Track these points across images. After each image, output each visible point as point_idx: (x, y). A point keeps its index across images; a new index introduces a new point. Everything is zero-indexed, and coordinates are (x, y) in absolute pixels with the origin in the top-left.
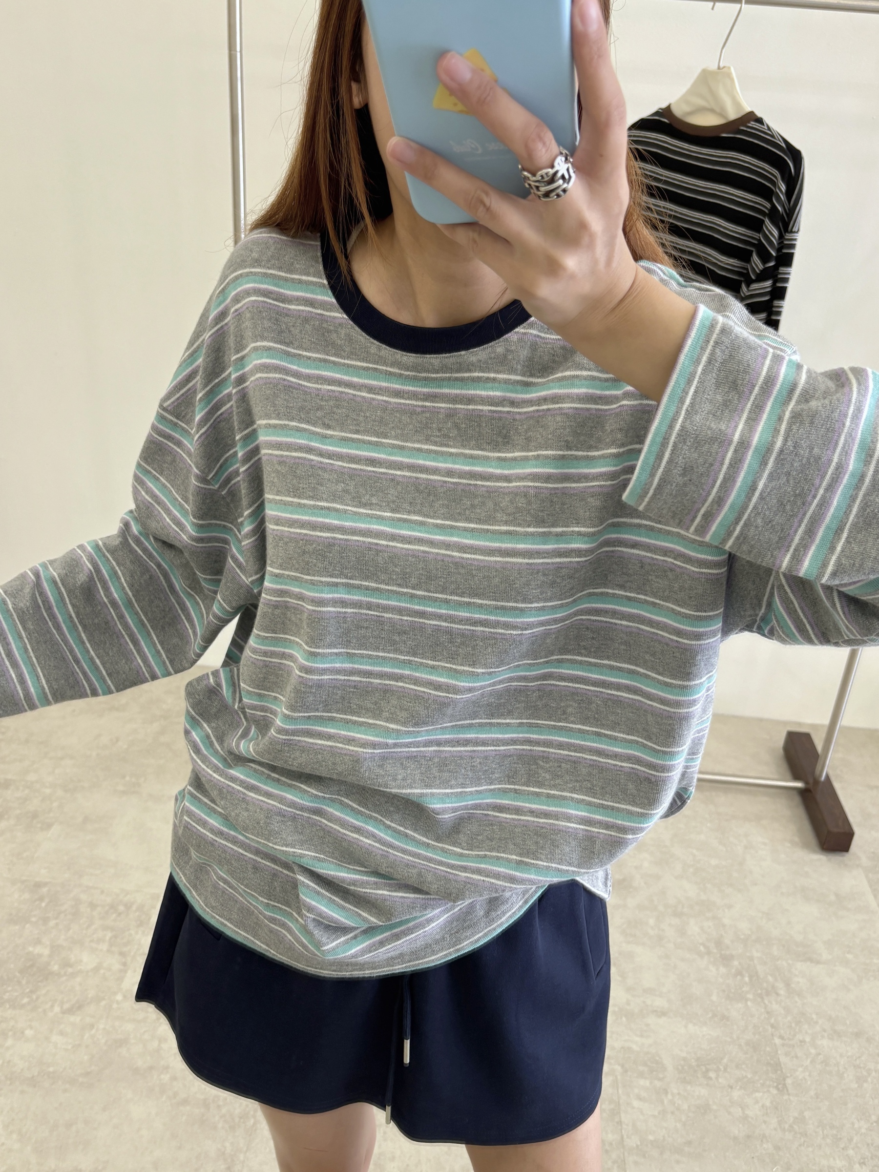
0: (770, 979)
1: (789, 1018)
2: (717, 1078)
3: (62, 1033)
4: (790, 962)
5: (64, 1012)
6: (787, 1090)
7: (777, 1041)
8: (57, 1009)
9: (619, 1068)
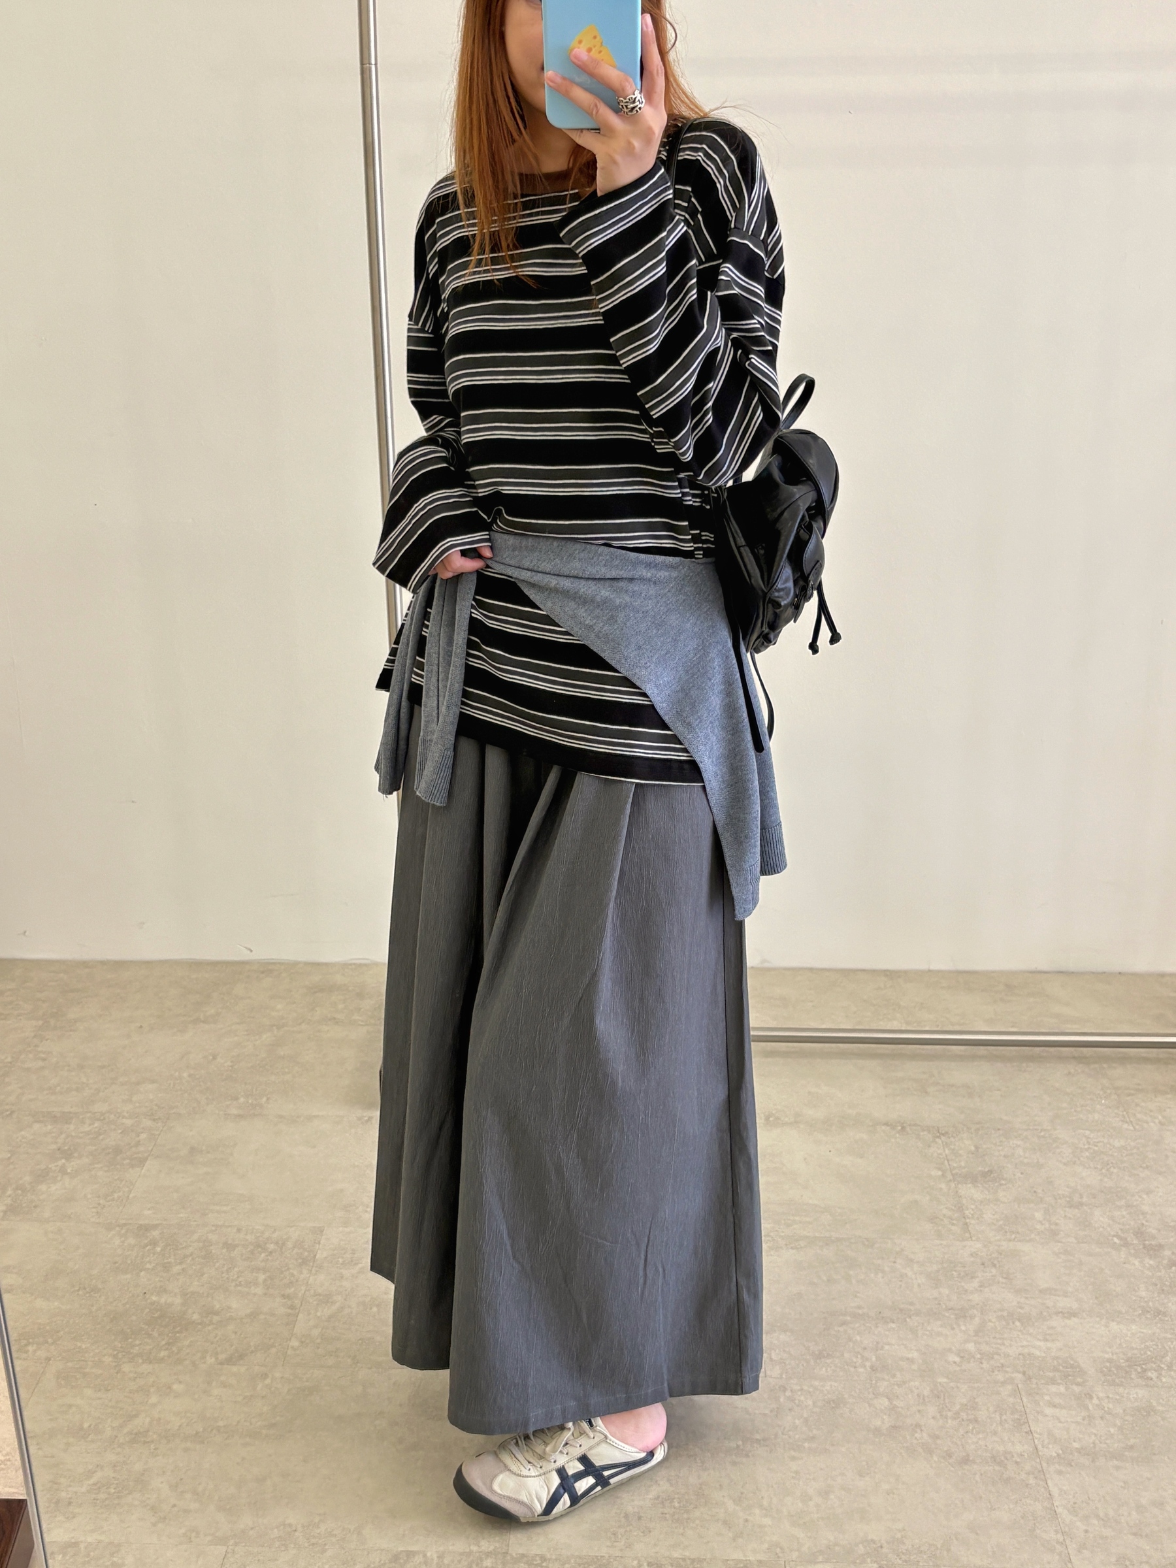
2: (1159, 1378)
3: (224, 1385)
9: (1020, 1376)
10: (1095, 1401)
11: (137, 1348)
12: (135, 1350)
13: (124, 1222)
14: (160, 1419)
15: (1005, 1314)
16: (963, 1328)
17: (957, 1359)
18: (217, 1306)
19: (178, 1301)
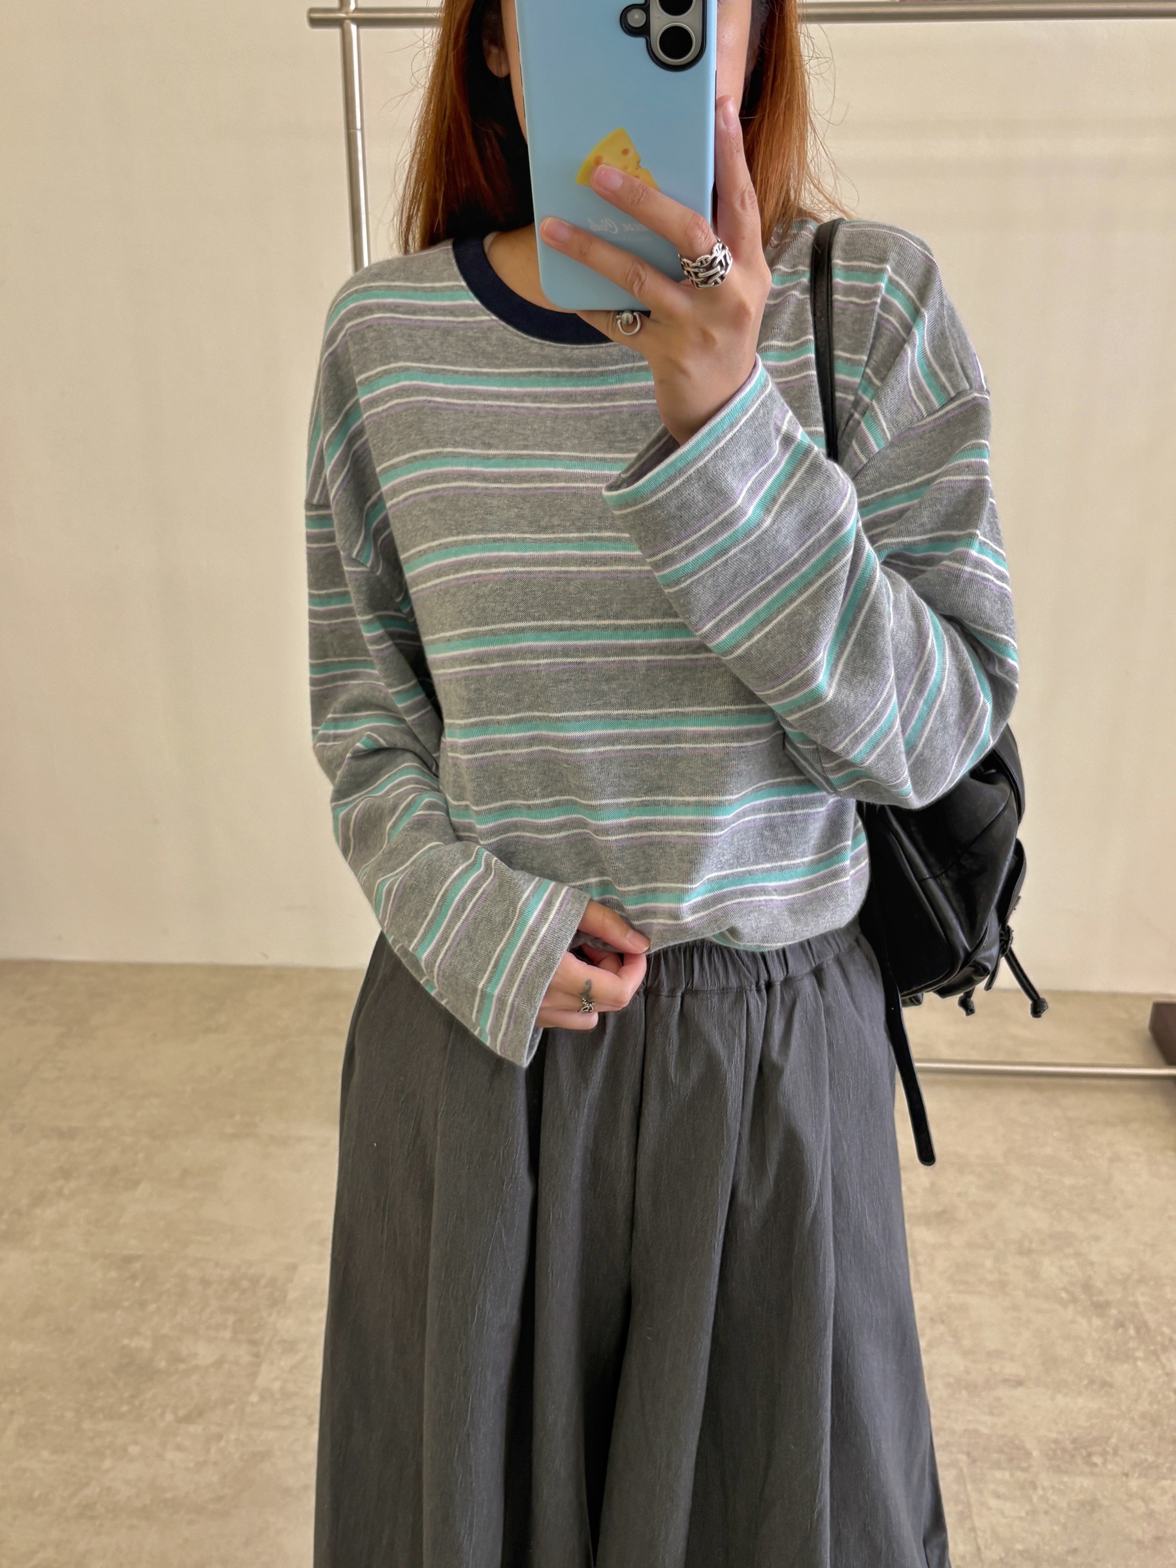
2: (1104, 1464)
3: (179, 1448)
5: (180, 1421)
8: (169, 1417)
9: (964, 1458)
11: (100, 1401)
12: (98, 1404)
13: (108, 1251)
18: (184, 1354)
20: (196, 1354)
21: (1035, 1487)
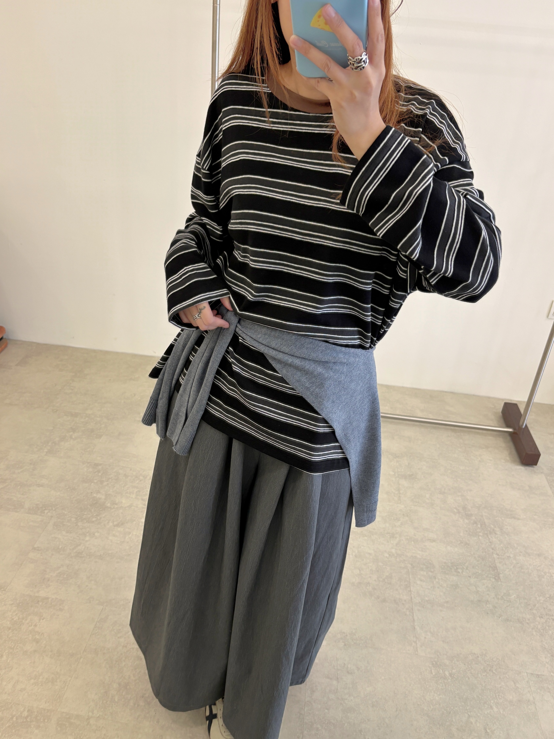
0: (492, 526)
1: (501, 545)
2: (462, 572)
3: (114, 536)
4: (503, 519)
5: (115, 526)
6: (500, 580)
7: (495, 556)
9: (410, 566)
10: (437, 580)
11: (85, 516)
12: (84, 517)
13: (89, 461)
14: (88, 548)
15: (409, 538)
16: (392, 542)
17: (388, 555)
18: (117, 502)
19: (103, 497)
20: (122, 502)
21: (435, 578)
